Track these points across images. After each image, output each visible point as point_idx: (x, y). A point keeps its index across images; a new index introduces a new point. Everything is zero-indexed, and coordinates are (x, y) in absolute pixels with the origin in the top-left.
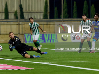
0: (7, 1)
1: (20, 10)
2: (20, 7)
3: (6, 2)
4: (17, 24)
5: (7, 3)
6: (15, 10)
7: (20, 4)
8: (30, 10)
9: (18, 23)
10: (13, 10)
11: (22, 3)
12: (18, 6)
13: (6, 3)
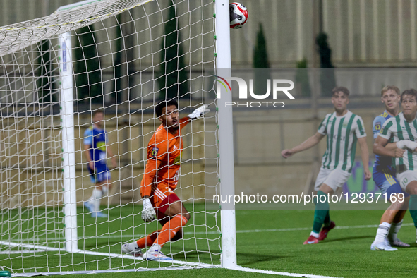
0: (262, 20)
1: (318, 57)
2: (318, 47)
3: (261, 26)
4: (308, 120)
5: (266, 28)
6: (300, 58)
7: (318, 31)
8: (363, 56)
9: (310, 114)
10: (289, 57)
11: (326, 29)
12: (311, 42)
13: (257, 29)
